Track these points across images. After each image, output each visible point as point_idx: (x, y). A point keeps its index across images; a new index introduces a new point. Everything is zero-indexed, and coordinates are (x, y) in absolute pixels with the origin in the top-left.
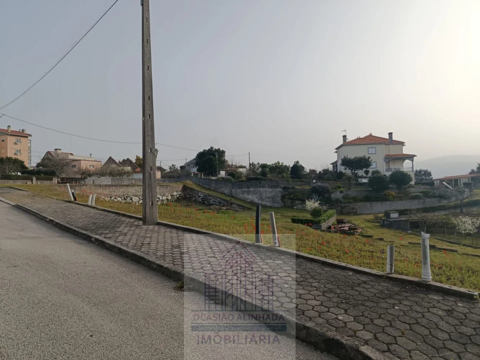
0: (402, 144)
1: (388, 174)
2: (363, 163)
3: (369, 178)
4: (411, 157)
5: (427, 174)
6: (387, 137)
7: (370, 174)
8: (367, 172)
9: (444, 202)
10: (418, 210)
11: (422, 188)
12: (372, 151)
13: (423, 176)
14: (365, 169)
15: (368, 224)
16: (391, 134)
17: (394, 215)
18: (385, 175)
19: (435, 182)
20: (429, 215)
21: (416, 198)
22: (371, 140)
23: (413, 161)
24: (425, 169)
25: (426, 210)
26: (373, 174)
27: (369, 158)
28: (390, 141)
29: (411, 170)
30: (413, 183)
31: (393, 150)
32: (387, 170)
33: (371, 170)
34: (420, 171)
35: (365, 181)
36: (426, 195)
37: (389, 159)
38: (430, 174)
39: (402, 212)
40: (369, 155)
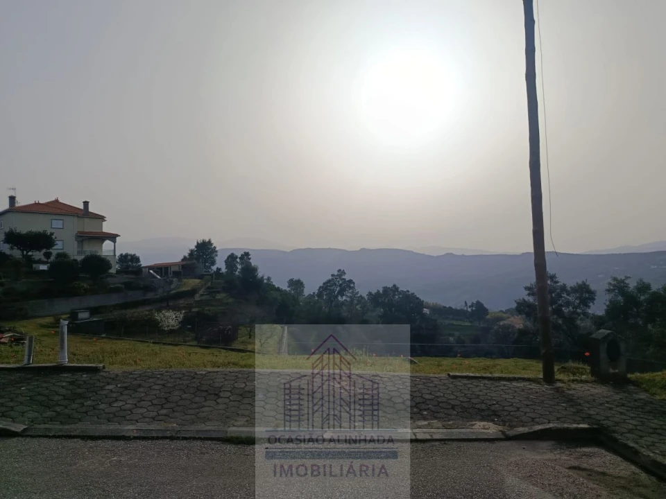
0: (102, 218)
1: (80, 258)
2: (43, 241)
3: (51, 263)
4: (113, 237)
5: (135, 259)
6: (81, 207)
7: (52, 258)
8: (48, 255)
9: (150, 295)
10: (116, 307)
11: (125, 278)
12: (57, 224)
13: (129, 262)
14: (44, 250)
15: (45, 331)
16: (86, 204)
17: (84, 315)
18: (75, 260)
19: (144, 270)
20: (129, 313)
21: (117, 290)
22: (56, 209)
23: (115, 242)
24: (133, 253)
25: (125, 306)
26: (56, 258)
27: (52, 234)
28: (85, 213)
29: (112, 254)
30: (113, 271)
31: (89, 227)
32: (79, 253)
33: (54, 251)
34: (127, 255)
35: (43, 267)
36: (129, 286)
37: (83, 238)
38: (137, 260)
39: (94, 311)
40: (53, 231)
